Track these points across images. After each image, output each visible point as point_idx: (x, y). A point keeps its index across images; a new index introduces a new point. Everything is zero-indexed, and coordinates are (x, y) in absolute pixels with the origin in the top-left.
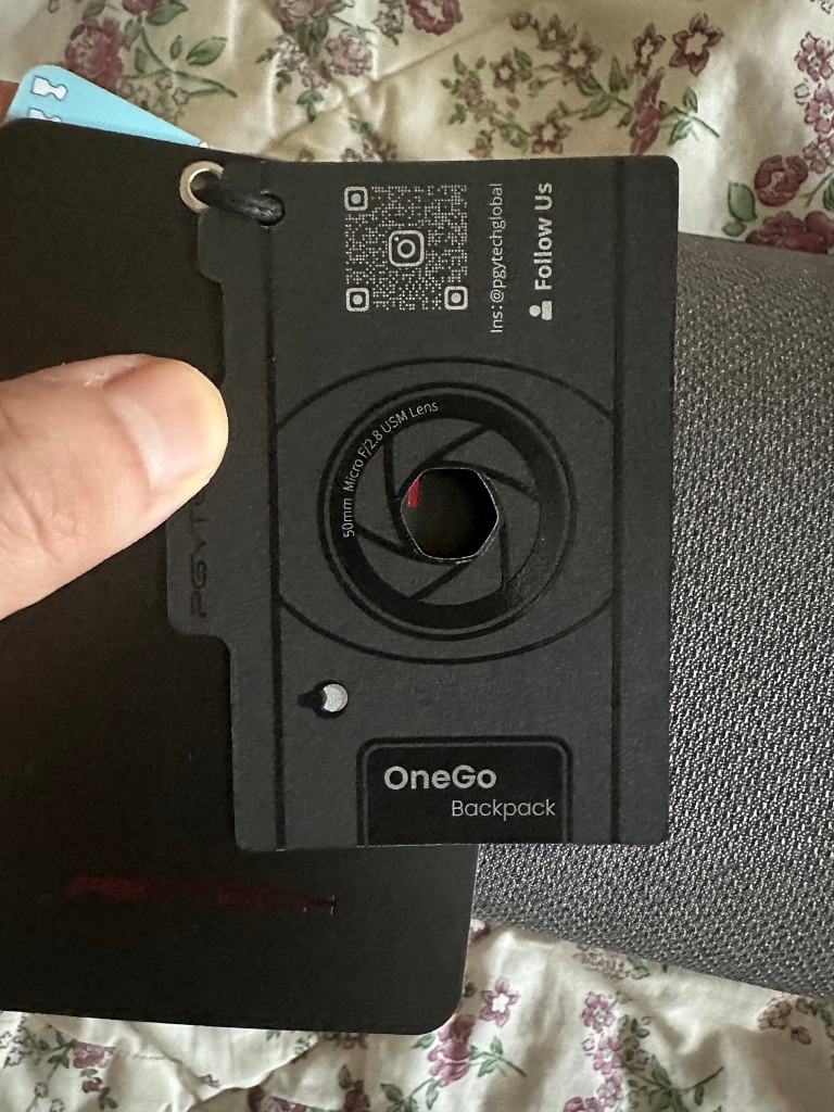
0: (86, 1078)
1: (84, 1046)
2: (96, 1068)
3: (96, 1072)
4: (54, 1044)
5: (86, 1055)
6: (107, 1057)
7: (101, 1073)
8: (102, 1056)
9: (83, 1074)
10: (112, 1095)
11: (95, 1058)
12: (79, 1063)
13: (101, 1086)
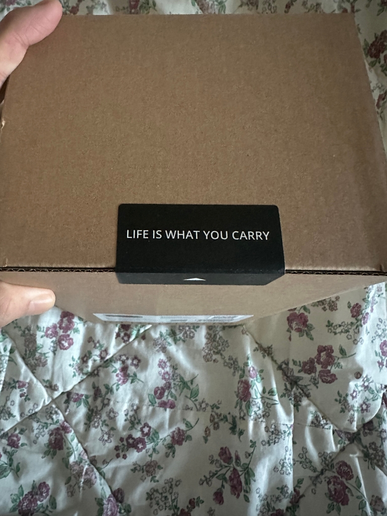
0: (21, 393)
1: (21, 382)
2: (24, 389)
3: (24, 390)
4: (12, 382)
5: (21, 384)
6: (27, 385)
7: (25, 390)
8: (25, 385)
9: (20, 391)
10: (29, 397)
11: (24, 385)
12: (19, 387)
13: (26, 395)
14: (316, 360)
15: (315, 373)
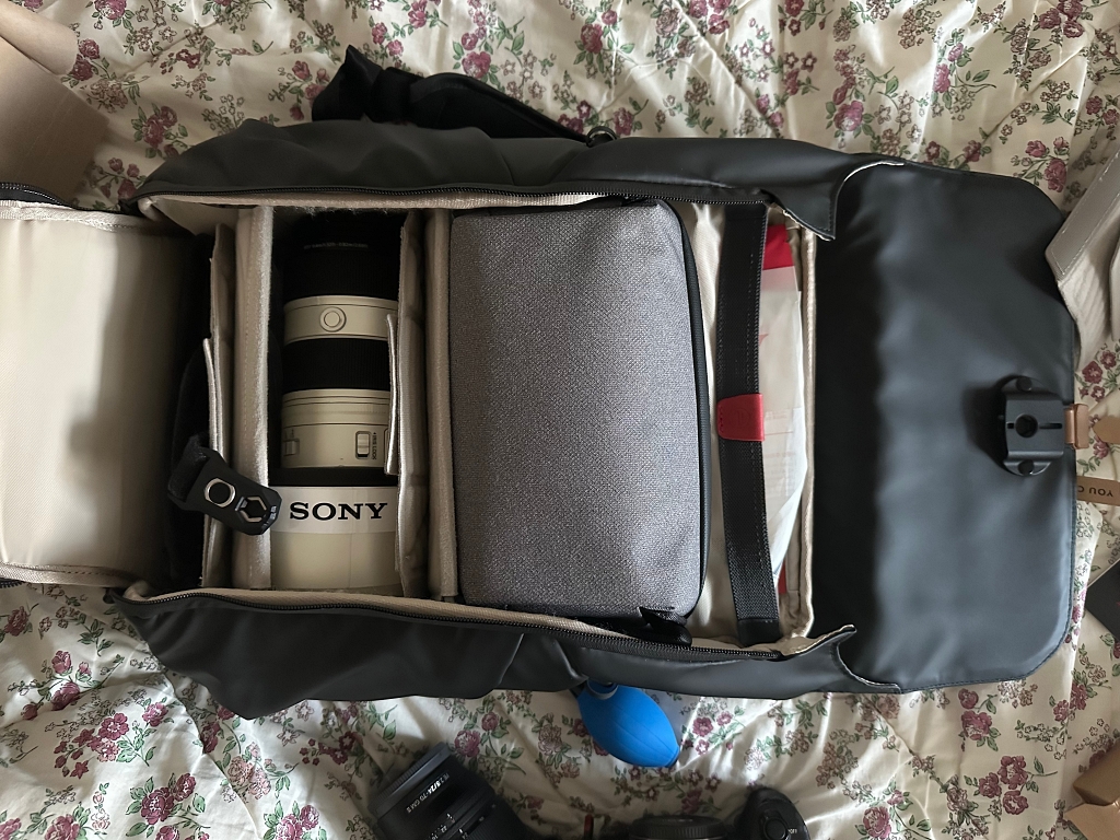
14: (1000, 777)
15: (999, 796)
